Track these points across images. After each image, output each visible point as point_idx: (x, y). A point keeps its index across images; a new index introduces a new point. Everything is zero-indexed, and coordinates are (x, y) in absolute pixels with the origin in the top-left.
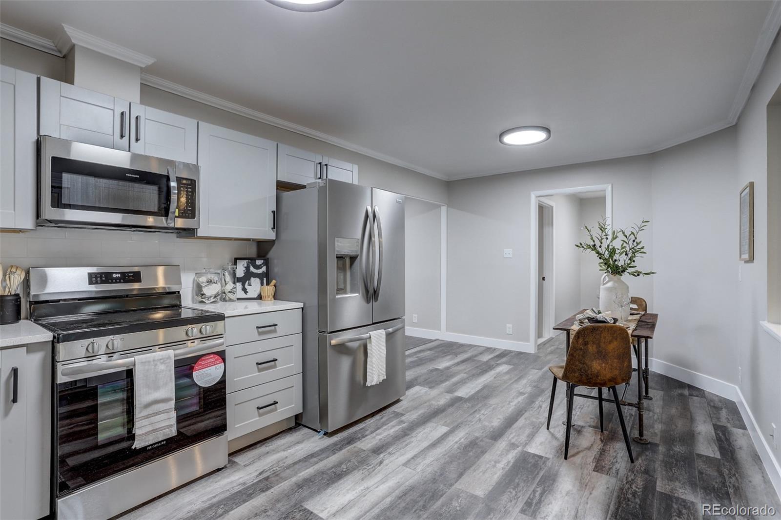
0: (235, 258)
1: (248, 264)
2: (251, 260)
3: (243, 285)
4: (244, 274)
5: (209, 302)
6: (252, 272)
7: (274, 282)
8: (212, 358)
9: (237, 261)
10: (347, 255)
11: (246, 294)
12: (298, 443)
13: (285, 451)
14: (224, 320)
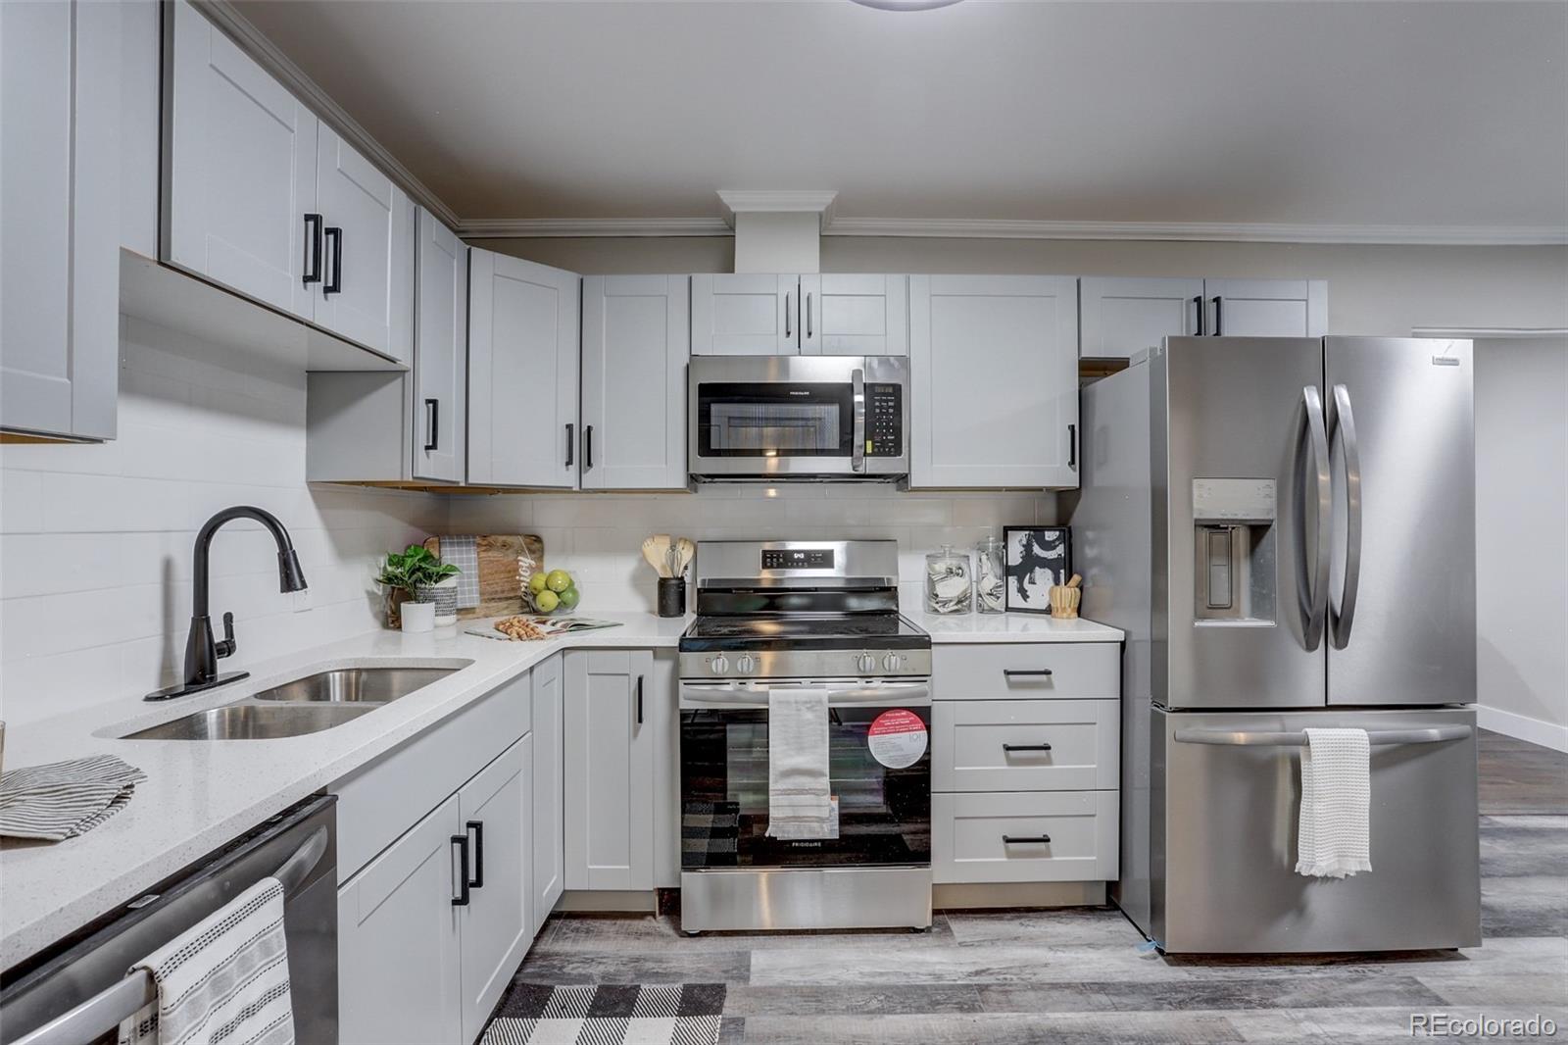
0: (1005, 527)
1: (1028, 540)
2: (1034, 531)
3: (1020, 581)
4: (1021, 560)
5: (946, 610)
6: (1038, 557)
7: (1076, 578)
8: (903, 717)
9: (1009, 532)
10: (1241, 522)
11: (1025, 600)
12: (1090, 945)
13: (1052, 950)
14: (930, 648)
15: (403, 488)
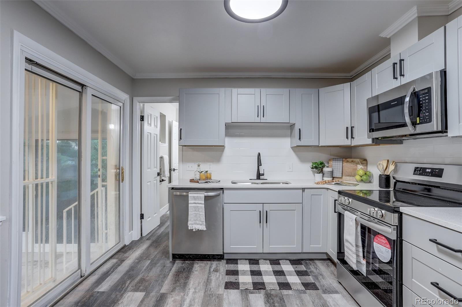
8: (384, 239)
15: (327, 147)
